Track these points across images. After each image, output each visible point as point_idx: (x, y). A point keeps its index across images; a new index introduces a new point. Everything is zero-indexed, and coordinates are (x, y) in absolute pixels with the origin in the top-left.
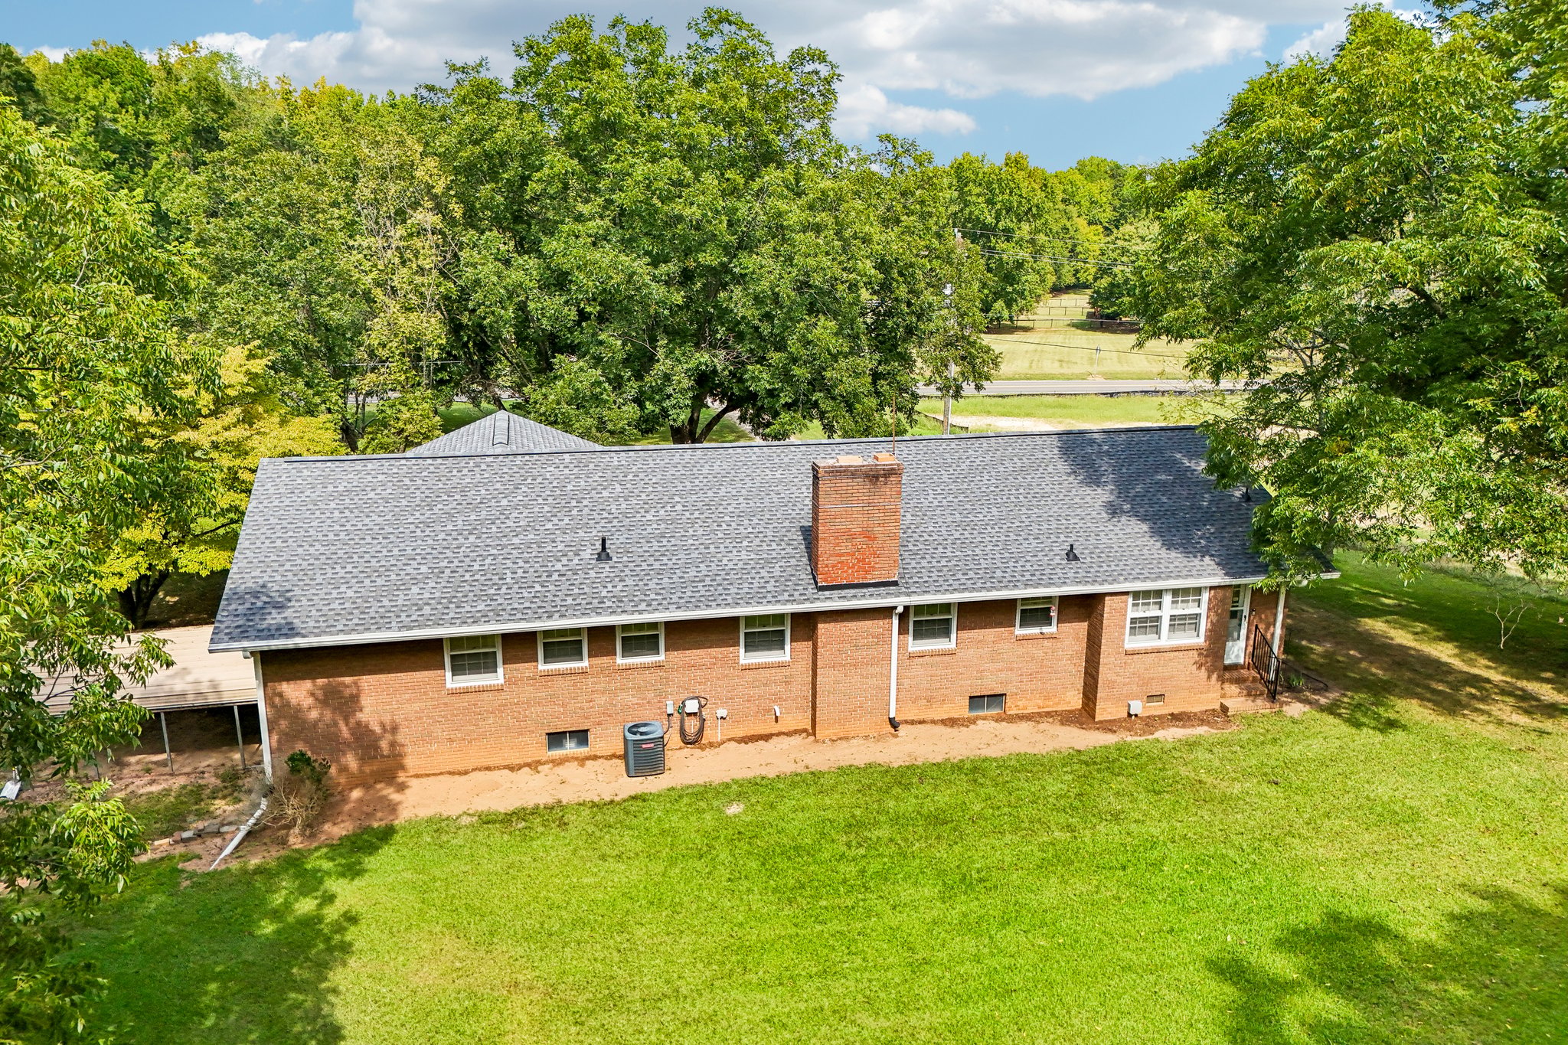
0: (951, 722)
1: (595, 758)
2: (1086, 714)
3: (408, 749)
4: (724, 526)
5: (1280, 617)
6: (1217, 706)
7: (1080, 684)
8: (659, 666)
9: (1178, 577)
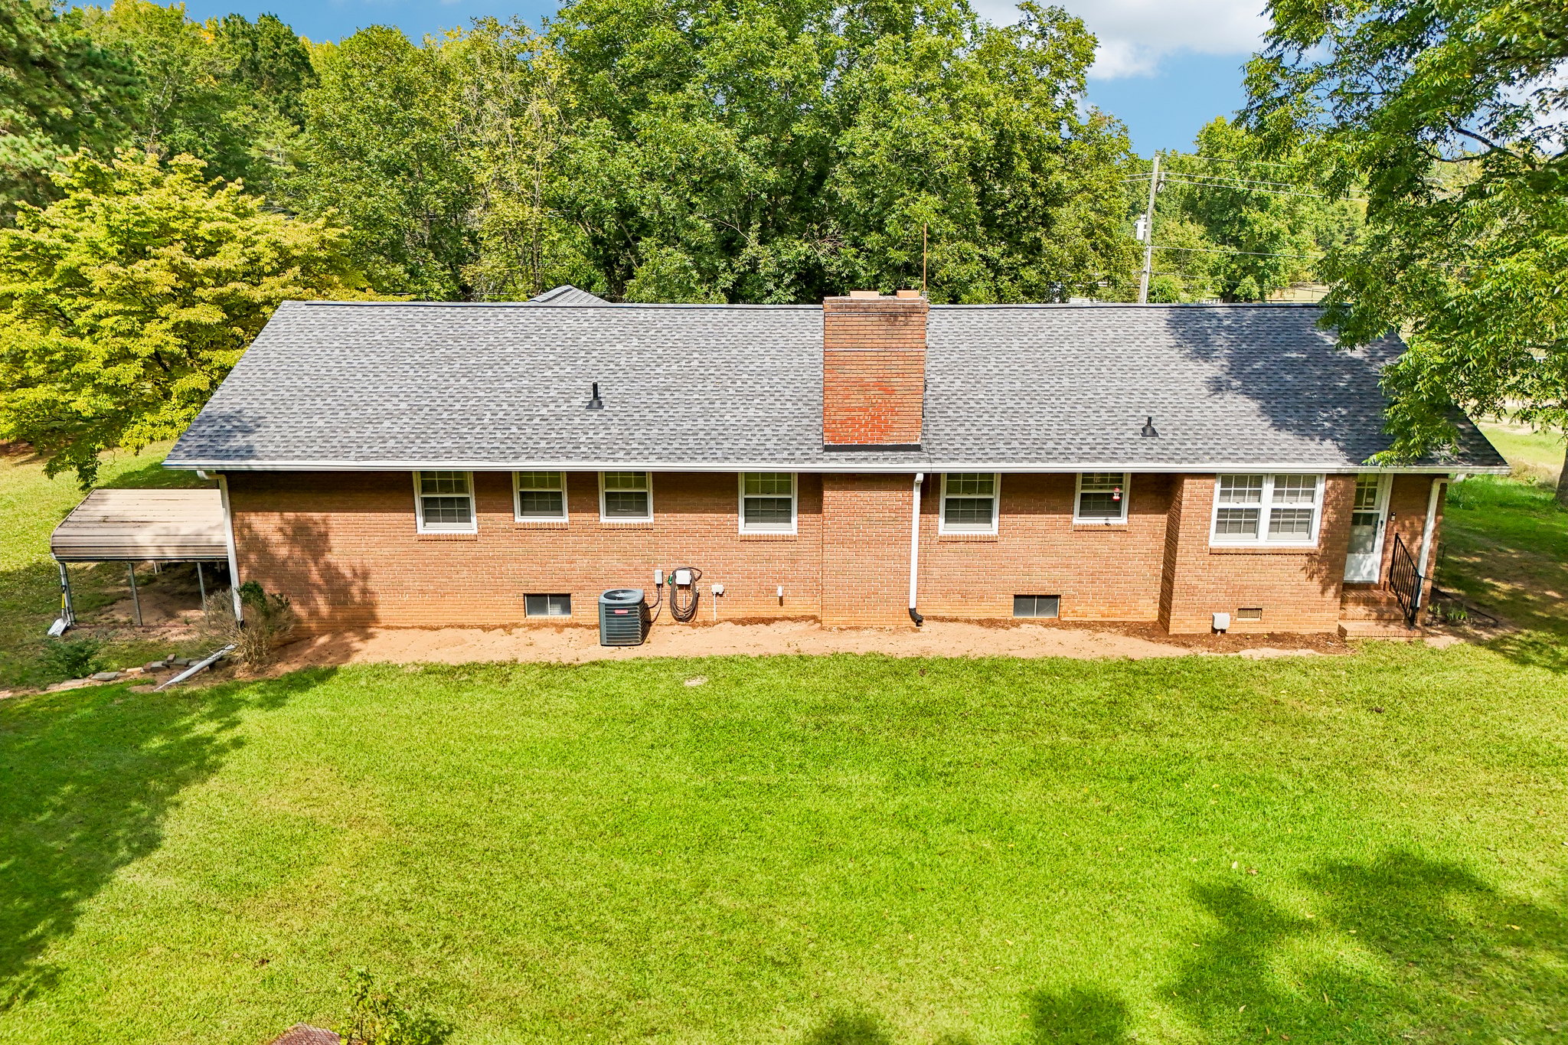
0: (991, 623)
1: (577, 625)
2: (1160, 629)
3: (380, 598)
4: (739, 383)
5: (1431, 525)
6: (1335, 631)
7: (1156, 590)
8: (647, 529)
9: (1283, 459)
